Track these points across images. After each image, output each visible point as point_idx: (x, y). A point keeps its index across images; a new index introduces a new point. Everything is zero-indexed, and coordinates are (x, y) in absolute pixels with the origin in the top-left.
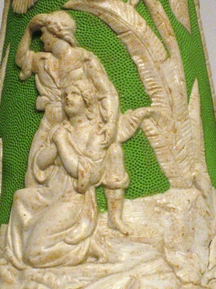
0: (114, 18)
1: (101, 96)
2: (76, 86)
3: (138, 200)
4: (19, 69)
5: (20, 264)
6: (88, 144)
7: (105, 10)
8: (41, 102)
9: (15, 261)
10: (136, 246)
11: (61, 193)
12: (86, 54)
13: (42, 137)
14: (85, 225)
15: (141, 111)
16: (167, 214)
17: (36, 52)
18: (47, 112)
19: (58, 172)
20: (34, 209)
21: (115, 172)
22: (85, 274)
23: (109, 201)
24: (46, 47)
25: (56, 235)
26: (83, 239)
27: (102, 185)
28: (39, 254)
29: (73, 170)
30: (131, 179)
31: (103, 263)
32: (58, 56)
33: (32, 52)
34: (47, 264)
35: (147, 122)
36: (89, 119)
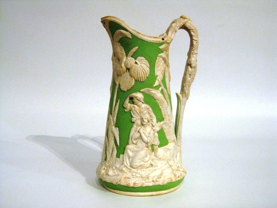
0: (155, 95)
1: (152, 119)
2: (146, 116)
3: (162, 148)
4: (125, 108)
6: (149, 134)
7: (153, 93)
8: (133, 120)
9: (128, 167)
10: (162, 162)
11: (141, 148)
13: (134, 130)
14: (149, 156)
16: (169, 151)
17: (131, 104)
18: (135, 123)
19: (140, 141)
20: (133, 151)
21: (156, 141)
22: (150, 171)
23: (155, 149)
24: (135, 103)
26: (148, 160)
27: (153, 145)
28: (136, 165)
29: (146, 141)
31: (154, 167)
32: (139, 106)
33: (130, 104)
35: (164, 125)
36: (149, 125)
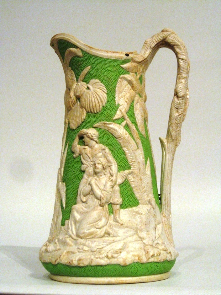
0: (115, 132)
1: (110, 165)
2: (100, 160)
3: (126, 209)
4: (73, 153)
5: (75, 237)
6: (105, 186)
7: (111, 128)
8: (83, 167)
9: (73, 236)
10: (126, 230)
11: (93, 207)
12: (103, 147)
13: (84, 182)
14: (104, 220)
15: (127, 172)
16: (138, 215)
17: (81, 146)
18: (86, 172)
19: (92, 198)
20: (81, 213)
21: (116, 197)
22: (104, 242)
23: (114, 210)
24: (86, 144)
25: (92, 224)
26: (103, 227)
27: (111, 203)
28: (84, 233)
29: (99, 196)
30: (123, 201)
31: (112, 237)
32: (91, 147)
33: (79, 146)
34: (87, 238)
35: (130, 176)
36: (105, 175)
